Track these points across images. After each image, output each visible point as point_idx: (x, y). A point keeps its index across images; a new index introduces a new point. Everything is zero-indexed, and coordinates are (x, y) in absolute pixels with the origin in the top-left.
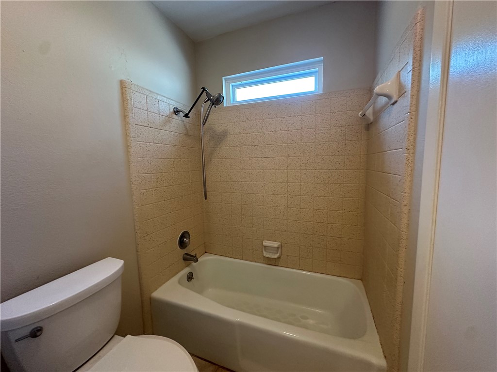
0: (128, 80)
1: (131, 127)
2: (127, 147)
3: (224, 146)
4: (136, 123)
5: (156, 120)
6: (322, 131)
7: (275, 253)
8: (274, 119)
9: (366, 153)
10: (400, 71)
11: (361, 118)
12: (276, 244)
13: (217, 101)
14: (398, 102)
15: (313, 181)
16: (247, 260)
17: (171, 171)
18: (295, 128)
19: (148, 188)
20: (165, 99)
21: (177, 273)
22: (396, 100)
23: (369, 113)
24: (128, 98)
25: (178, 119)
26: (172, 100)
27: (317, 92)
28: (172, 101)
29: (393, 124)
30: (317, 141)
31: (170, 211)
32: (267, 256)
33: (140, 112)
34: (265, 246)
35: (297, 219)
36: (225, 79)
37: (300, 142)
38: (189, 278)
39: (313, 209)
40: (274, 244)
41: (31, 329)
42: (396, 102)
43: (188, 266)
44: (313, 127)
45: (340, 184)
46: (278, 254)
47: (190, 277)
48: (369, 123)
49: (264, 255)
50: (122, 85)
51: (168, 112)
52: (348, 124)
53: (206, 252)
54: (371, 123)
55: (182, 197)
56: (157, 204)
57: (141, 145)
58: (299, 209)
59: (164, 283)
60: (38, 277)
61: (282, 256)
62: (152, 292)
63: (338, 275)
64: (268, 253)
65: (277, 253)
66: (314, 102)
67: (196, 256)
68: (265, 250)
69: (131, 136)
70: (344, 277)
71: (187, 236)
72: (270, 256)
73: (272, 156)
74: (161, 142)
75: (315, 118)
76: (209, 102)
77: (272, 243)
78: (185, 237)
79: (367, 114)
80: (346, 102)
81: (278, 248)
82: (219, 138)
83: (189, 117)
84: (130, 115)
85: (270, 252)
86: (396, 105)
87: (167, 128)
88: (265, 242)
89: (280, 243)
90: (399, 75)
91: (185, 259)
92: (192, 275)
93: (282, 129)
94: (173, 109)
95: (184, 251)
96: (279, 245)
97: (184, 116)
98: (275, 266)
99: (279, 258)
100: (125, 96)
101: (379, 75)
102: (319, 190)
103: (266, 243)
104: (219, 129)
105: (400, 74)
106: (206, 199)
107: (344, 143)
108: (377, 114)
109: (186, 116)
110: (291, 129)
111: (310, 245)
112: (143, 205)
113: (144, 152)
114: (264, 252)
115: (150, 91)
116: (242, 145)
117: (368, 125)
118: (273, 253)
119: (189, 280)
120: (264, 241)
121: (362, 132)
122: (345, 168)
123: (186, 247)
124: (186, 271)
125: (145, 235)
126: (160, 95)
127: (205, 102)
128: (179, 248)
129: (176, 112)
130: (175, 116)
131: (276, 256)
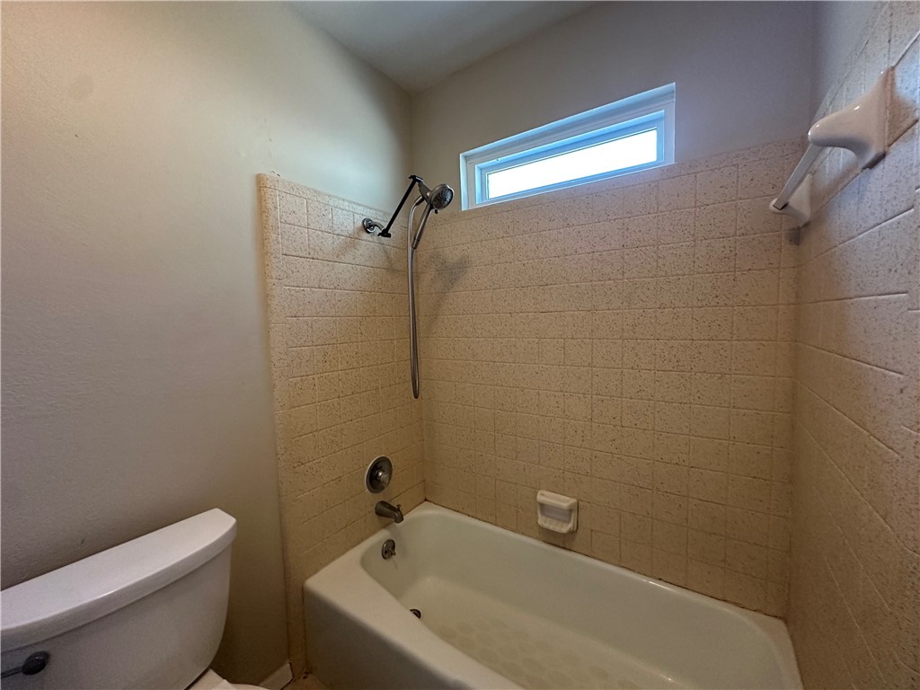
0: (273, 174)
1: (274, 260)
2: (266, 298)
3: (462, 289)
4: (284, 252)
5: (325, 243)
6: (673, 251)
7: (564, 521)
8: (562, 230)
9: (793, 300)
10: (893, 68)
11: (774, 213)
12: (565, 502)
13: (439, 200)
14: (887, 159)
15: (651, 367)
16: (504, 527)
17: (354, 340)
18: (609, 247)
19: (304, 374)
20: (347, 204)
21: (363, 540)
22: (881, 150)
23: (800, 199)
24: (270, 206)
25: (371, 241)
26: (359, 205)
27: (660, 164)
28: (360, 208)
29: (872, 223)
30: (661, 273)
31: (350, 418)
32: (546, 525)
33: (293, 231)
34: (542, 505)
35: (615, 451)
36: (466, 157)
37: (620, 276)
38: (386, 552)
39: (654, 429)
40: (562, 501)
41: (27, 656)
42: (881, 157)
43: (385, 526)
44: (651, 241)
45: (723, 374)
46: (570, 525)
47: (389, 550)
48: (800, 226)
49: (539, 522)
50: (260, 182)
51: (351, 228)
52: (742, 231)
53: (426, 500)
54: (807, 225)
55: (377, 388)
56: (324, 405)
57: (292, 293)
58: (619, 428)
59: (333, 560)
60: (83, 542)
61: (580, 531)
62: (307, 578)
63: (721, 596)
64: (549, 519)
65: (569, 522)
66: (653, 185)
67: (399, 509)
68: (543, 513)
69: (274, 276)
70: (736, 604)
71: (385, 466)
72: (551, 527)
73: (559, 309)
74: (336, 285)
75: (655, 221)
76: (425, 203)
77: (558, 500)
78: (381, 469)
79: (793, 201)
80: (735, 180)
81: (571, 511)
82: (452, 273)
83: (389, 236)
84: (274, 236)
85: (552, 518)
86: (881, 166)
87: (348, 258)
88: (542, 495)
89: (573, 501)
90: (889, 78)
91: (379, 513)
92: (394, 547)
93: (580, 251)
94: (361, 223)
95: (380, 497)
96: (571, 505)
97: (380, 234)
98: (564, 548)
99: (572, 533)
100: (264, 203)
101: (827, 99)
102: (666, 386)
103: (545, 497)
104: (452, 255)
105: (893, 75)
106: (416, 397)
107: (731, 278)
108: (823, 200)
109: (385, 233)
110: (601, 248)
111: (645, 514)
112: (294, 407)
113: (299, 305)
114: (539, 515)
115: (315, 191)
116: (496, 286)
117: (799, 228)
118: (559, 520)
119: (387, 555)
120: (540, 492)
121: (780, 250)
122: (735, 337)
123: (383, 488)
124: (382, 536)
125: (295, 465)
126: (336, 197)
127: (417, 204)
128: (367, 490)
129: (368, 226)
130: (365, 236)
131: (565, 529)
